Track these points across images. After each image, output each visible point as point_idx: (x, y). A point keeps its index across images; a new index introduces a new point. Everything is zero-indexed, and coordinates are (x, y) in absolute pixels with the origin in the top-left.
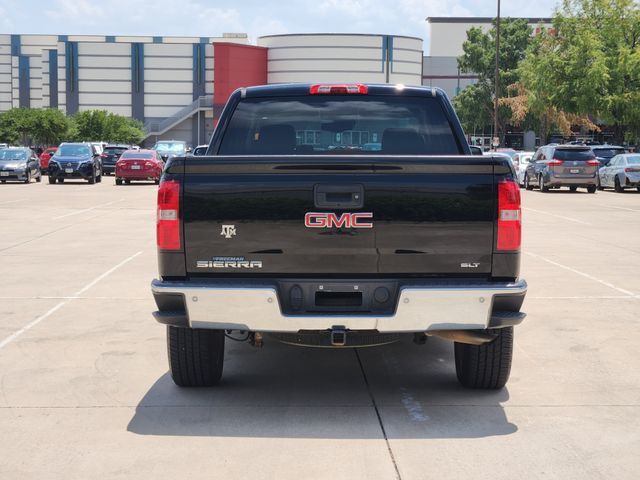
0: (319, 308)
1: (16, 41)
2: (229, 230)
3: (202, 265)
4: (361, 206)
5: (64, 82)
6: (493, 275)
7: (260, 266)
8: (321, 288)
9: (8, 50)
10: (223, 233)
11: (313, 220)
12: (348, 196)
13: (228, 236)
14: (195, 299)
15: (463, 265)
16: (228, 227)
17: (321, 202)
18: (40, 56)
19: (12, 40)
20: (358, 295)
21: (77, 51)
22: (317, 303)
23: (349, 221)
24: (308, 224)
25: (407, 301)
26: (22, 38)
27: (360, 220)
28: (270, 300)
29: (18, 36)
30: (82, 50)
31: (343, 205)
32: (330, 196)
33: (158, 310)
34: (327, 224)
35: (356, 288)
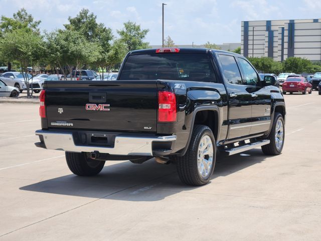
0: (93, 143)
1: (269, 24)
2: (61, 110)
3: (53, 124)
4: (105, 102)
5: (287, 43)
6: (158, 133)
7: (72, 125)
8: (93, 135)
9: (265, 28)
10: (59, 111)
11: (89, 107)
12: (100, 97)
13: (61, 113)
14: (46, 137)
15: (145, 128)
16: (60, 109)
17: (91, 100)
18: (277, 31)
19: (267, 23)
20: (105, 139)
21: (294, 28)
22: (92, 141)
23: (101, 108)
24: (87, 108)
25: (118, 142)
26: (272, 22)
27: (105, 107)
28: (70, 139)
29: (270, 21)
30: (296, 27)
31: (99, 101)
32: (94, 97)
33: (40, 142)
34: (93, 109)
35: (105, 135)
